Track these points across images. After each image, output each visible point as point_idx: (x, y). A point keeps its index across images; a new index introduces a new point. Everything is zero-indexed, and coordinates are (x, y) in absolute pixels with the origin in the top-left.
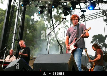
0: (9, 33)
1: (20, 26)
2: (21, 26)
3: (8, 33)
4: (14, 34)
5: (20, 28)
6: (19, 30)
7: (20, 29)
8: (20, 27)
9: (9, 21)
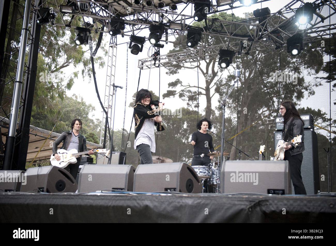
0: (5, 82)
2: (30, 67)
4: (17, 84)
5: (27, 72)
9: (5, 53)
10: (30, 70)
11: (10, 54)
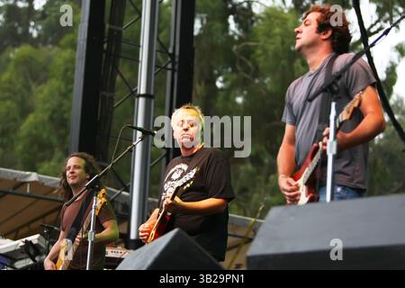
0: (112, 99)
1: (170, 51)
2: (177, 53)
3: (104, 97)
4: (141, 101)
5: (170, 66)
6: (169, 73)
7: (173, 70)
8: (173, 55)
9: (107, 26)
10: (177, 60)
11: (120, 29)
